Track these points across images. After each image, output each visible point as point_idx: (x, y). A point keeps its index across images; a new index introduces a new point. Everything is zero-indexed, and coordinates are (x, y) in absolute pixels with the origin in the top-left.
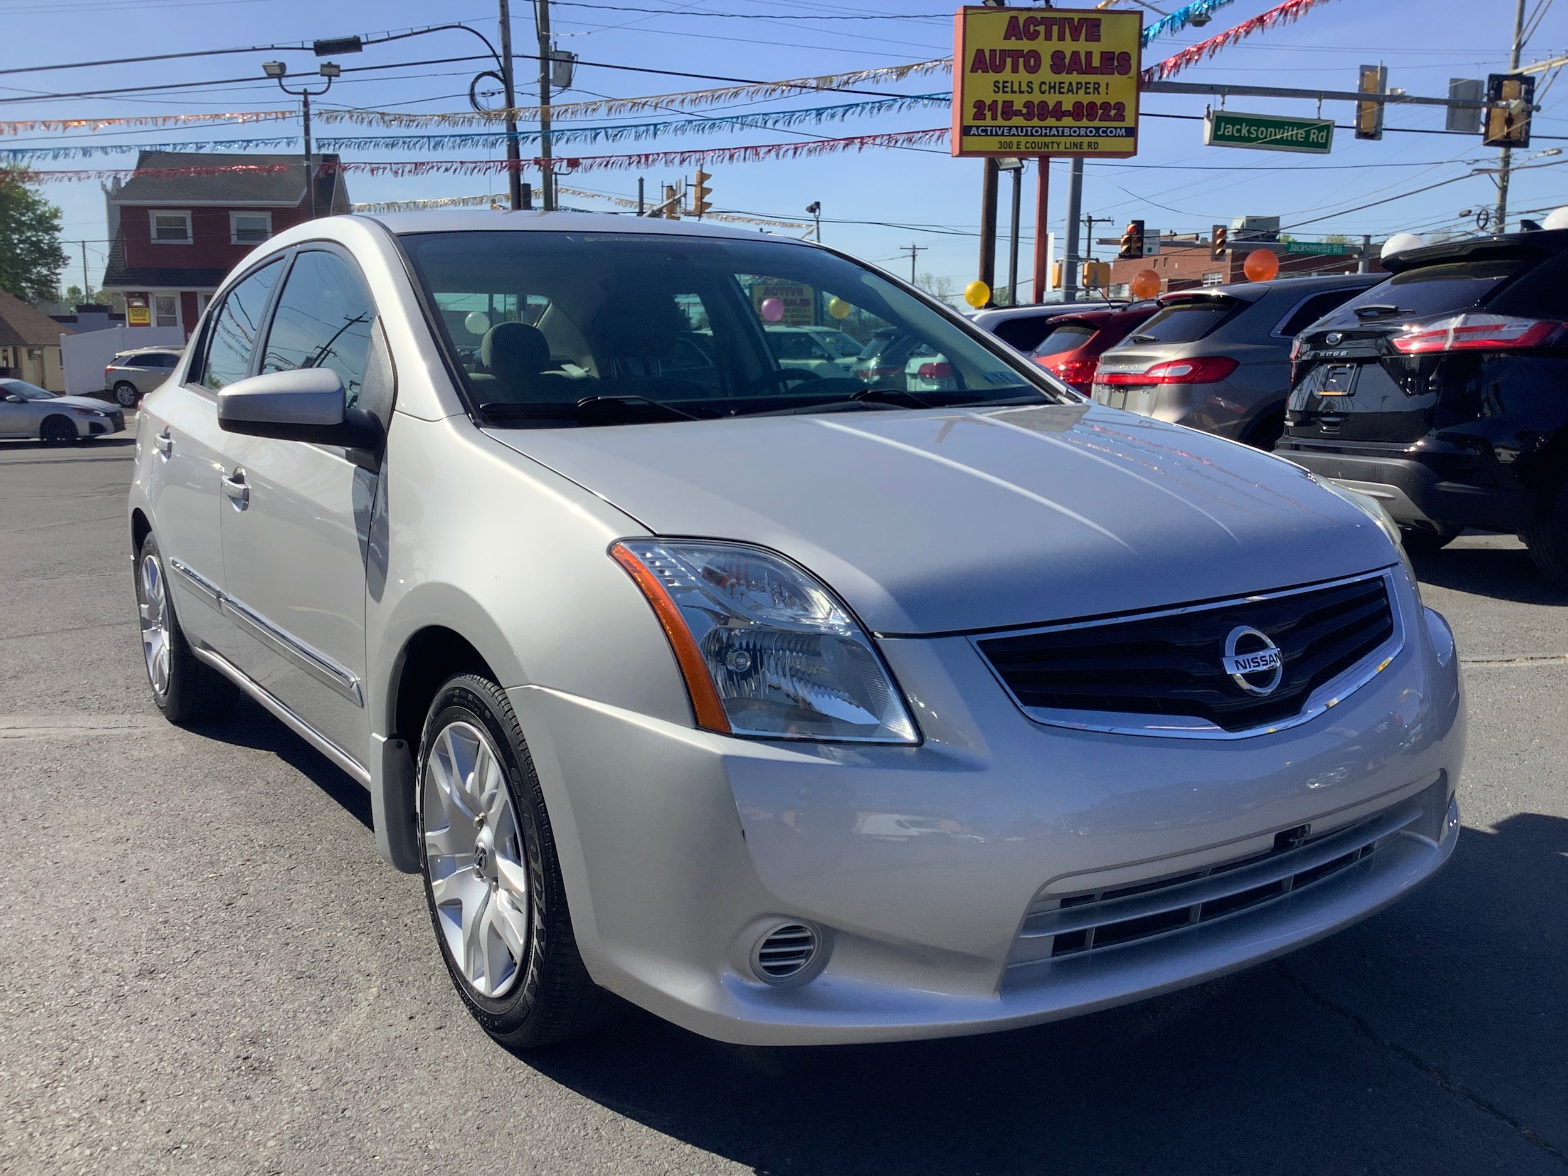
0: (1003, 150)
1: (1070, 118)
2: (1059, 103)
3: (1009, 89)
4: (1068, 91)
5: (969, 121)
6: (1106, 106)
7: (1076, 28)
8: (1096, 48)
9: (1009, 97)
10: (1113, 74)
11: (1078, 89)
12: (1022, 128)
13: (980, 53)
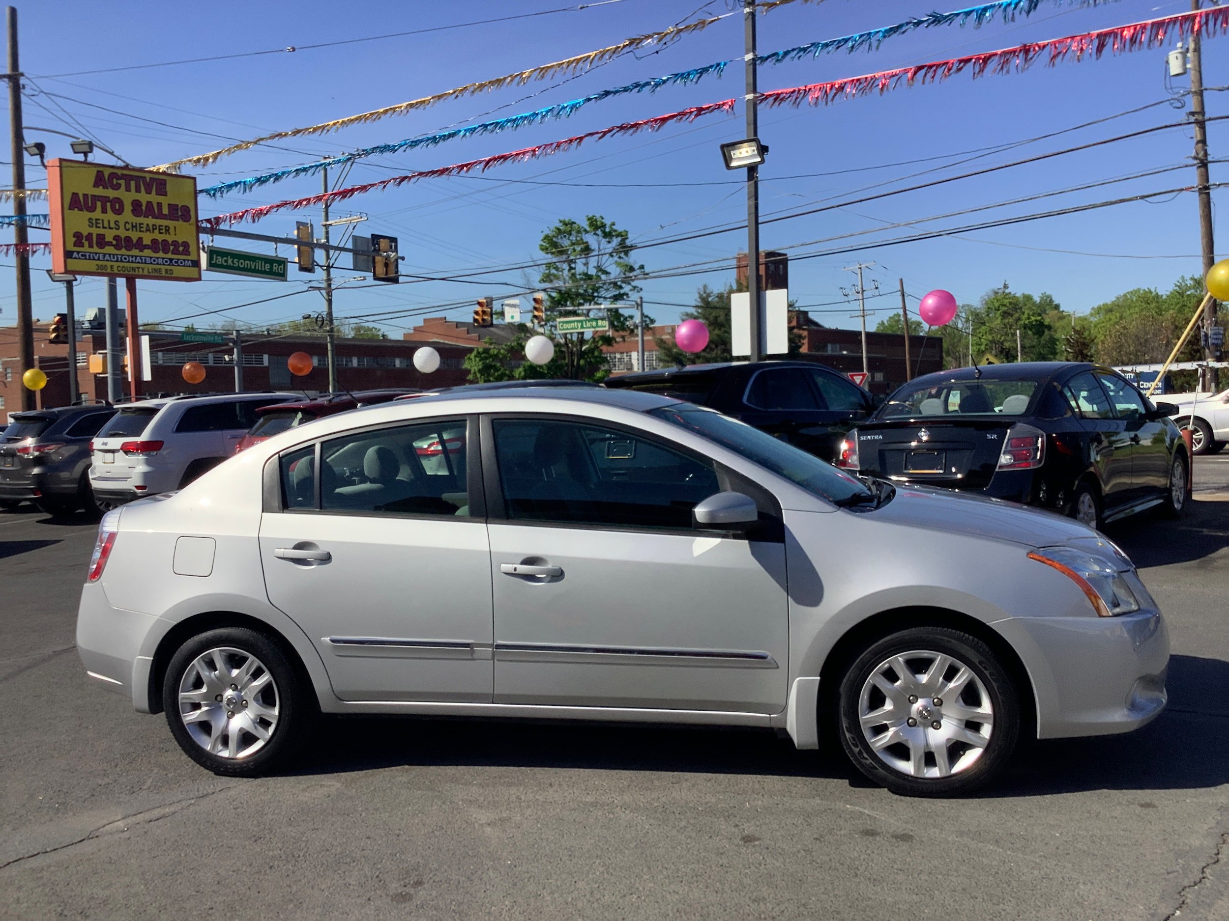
0: (100, 271)
1: (150, 251)
2: (140, 239)
3: (100, 225)
4: (147, 230)
5: (70, 247)
6: (175, 243)
7: (148, 184)
8: (165, 201)
9: (101, 231)
10: (178, 220)
11: (154, 229)
12: (114, 255)
13: (75, 195)
